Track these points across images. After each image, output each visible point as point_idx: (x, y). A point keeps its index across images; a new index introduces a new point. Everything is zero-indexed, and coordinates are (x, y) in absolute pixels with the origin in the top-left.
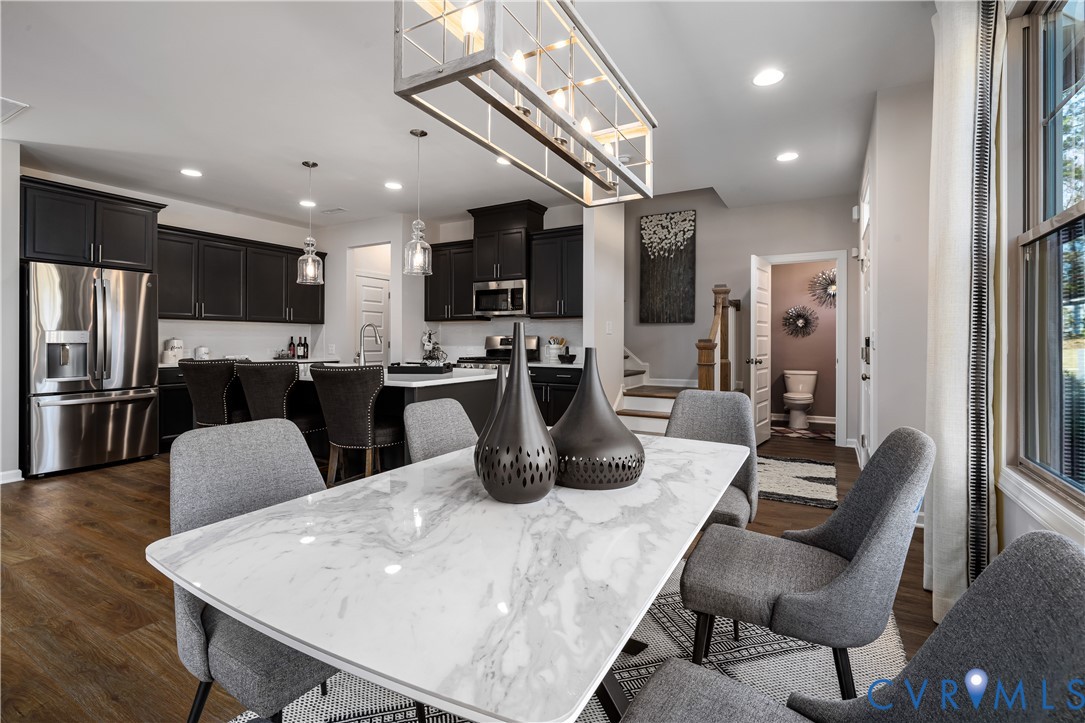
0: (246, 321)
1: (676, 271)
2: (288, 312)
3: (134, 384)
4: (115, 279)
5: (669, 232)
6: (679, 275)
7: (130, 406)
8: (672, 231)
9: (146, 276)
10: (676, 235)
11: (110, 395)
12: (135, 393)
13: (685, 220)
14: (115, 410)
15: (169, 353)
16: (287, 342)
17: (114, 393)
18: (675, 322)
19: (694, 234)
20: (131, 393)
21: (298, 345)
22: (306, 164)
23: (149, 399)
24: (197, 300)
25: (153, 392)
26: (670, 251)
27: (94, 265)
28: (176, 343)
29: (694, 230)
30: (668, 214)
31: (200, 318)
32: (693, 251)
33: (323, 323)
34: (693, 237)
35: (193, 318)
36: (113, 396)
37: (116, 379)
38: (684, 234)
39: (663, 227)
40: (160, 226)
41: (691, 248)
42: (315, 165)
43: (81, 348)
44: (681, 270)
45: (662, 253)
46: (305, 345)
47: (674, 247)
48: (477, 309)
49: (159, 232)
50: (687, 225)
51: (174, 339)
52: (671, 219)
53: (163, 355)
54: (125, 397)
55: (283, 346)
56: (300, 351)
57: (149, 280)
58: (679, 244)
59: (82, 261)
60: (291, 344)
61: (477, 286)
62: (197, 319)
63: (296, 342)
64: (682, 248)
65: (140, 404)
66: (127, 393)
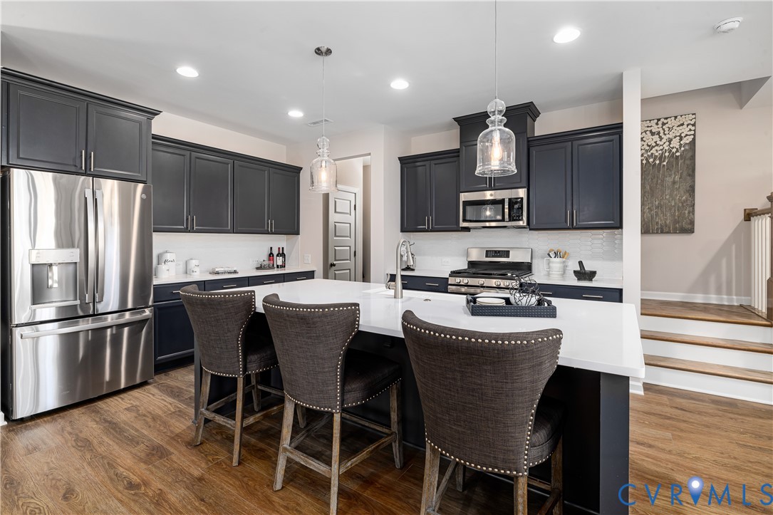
0: (234, 233)
1: (669, 180)
2: (270, 223)
3: (130, 306)
4: (110, 189)
5: (661, 138)
6: (674, 183)
7: (126, 330)
8: (665, 138)
9: (141, 186)
10: (670, 141)
11: (106, 319)
12: (132, 314)
13: (682, 124)
14: (112, 335)
15: (163, 267)
16: (267, 252)
17: (109, 316)
18: (668, 232)
19: (694, 139)
20: (127, 316)
21: (277, 255)
22: (318, 51)
23: (144, 321)
24: (189, 212)
25: (148, 312)
26: (661, 158)
27: (85, 174)
28: (169, 256)
29: (694, 135)
30: (659, 120)
31: (192, 231)
32: (693, 158)
33: (298, 234)
34: (693, 142)
35: (186, 231)
36: (109, 320)
37: (111, 300)
38: (681, 139)
39: (653, 134)
40: (155, 137)
41: (690, 154)
42: (329, 52)
43: (71, 268)
44: (677, 178)
45: (651, 160)
46: (282, 254)
47: (667, 154)
48: (464, 220)
49: (153, 143)
50: (685, 130)
51: (166, 252)
52: (664, 124)
53: (156, 268)
54: (122, 321)
55: (263, 257)
56: (279, 261)
57: (144, 192)
58: (674, 150)
59: (73, 169)
60: (271, 255)
61: (464, 197)
62: (190, 232)
63: (275, 252)
64: (678, 154)
65: (136, 326)
66: (123, 315)
